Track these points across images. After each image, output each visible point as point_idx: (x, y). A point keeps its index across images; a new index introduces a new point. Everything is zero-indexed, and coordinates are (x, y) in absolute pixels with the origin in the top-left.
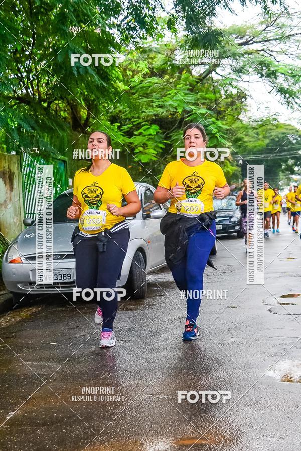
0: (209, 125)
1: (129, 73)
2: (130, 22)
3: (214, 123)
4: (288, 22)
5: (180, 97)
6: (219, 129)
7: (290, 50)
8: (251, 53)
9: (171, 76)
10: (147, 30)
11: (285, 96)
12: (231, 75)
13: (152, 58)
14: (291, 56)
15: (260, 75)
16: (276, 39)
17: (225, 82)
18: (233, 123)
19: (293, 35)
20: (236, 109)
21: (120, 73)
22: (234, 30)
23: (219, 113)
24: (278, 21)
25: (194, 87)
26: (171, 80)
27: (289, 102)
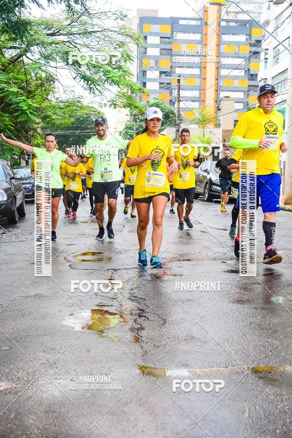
0: (21, 102)
3: (24, 101)
4: (89, 21)
6: (30, 106)
7: (92, 44)
8: (58, 44)
11: (88, 83)
12: (40, 61)
14: (93, 49)
15: (66, 63)
16: (79, 34)
17: (35, 66)
18: (42, 102)
19: (94, 32)
20: (45, 90)
22: (43, 22)
23: (30, 92)
24: (81, 19)
25: (6, 67)
27: (91, 88)
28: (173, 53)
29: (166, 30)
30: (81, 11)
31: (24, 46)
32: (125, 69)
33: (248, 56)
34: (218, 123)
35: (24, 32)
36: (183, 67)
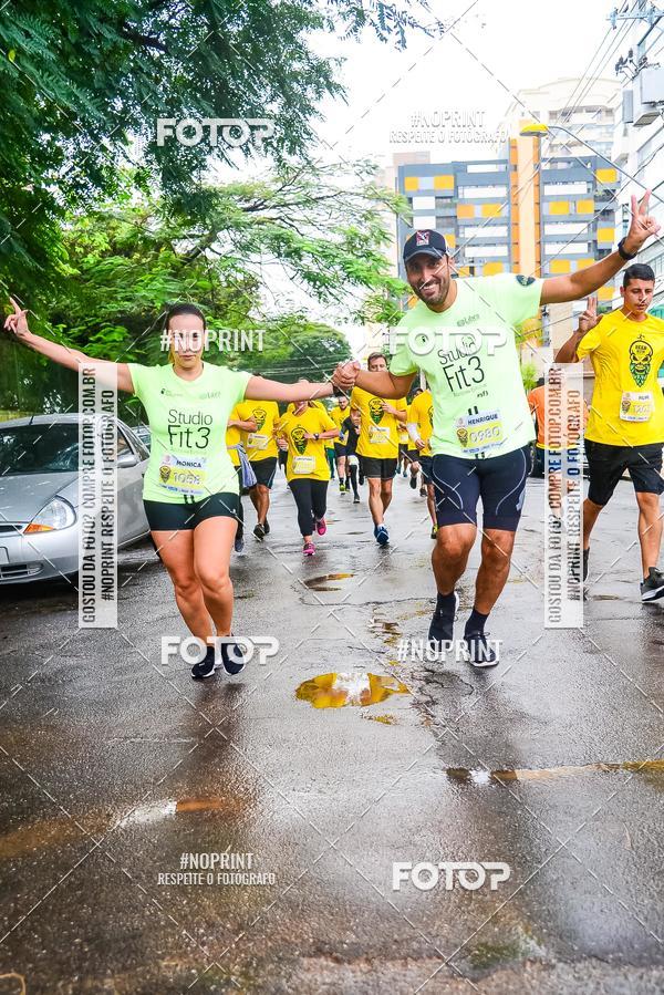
1: (78, 249)
2: (77, 176)
4: (313, 180)
5: (158, 285)
7: (319, 219)
8: (262, 223)
9: (144, 254)
10: (103, 187)
11: (315, 284)
12: (234, 255)
13: (114, 229)
14: (321, 228)
15: (276, 254)
16: (298, 204)
17: (226, 264)
18: (240, 323)
19: (322, 198)
20: (243, 302)
21: (64, 250)
22: (236, 189)
23: (218, 308)
24: (298, 178)
25: (178, 270)
26: (144, 261)
27: (320, 293)
28: (459, 223)
29: (447, 185)
30: (300, 166)
31: (206, 232)
32: (378, 256)
33: (593, 219)
34: (545, 337)
35: (208, 210)
36: (478, 245)
